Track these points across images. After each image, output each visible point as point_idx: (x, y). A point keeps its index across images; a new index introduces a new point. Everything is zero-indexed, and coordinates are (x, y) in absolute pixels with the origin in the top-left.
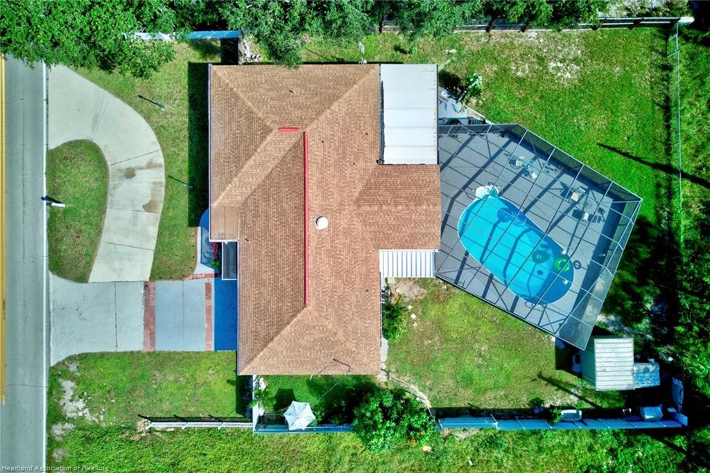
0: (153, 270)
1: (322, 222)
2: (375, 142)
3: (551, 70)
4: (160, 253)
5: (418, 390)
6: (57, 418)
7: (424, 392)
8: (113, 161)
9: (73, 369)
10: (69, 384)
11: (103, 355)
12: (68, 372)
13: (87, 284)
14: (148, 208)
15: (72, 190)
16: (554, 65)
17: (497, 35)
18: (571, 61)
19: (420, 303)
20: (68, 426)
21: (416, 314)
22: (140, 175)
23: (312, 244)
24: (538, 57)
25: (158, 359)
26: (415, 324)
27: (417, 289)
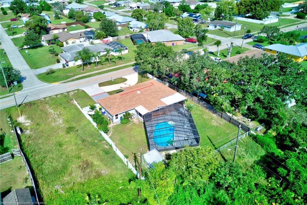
0: (110, 92)
1: (139, 92)
2: (162, 97)
3: (212, 121)
4: (113, 91)
5: (111, 133)
6: (68, 92)
7: (112, 134)
8: (126, 82)
9: (80, 91)
10: (76, 91)
11: (86, 93)
12: (79, 91)
13: (99, 87)
14: (121, 87)
15: (116, 81)
16: (214, 121)
17: (207, 111)
18: (218, 123)
19: (134, 124)
20: (67, 94)
21: (131, 125)
22: (126, 85)
23: (133, 92)
24: (212, 118)
25: (90, 98)
26: (128, 126)
27: (138, 122)
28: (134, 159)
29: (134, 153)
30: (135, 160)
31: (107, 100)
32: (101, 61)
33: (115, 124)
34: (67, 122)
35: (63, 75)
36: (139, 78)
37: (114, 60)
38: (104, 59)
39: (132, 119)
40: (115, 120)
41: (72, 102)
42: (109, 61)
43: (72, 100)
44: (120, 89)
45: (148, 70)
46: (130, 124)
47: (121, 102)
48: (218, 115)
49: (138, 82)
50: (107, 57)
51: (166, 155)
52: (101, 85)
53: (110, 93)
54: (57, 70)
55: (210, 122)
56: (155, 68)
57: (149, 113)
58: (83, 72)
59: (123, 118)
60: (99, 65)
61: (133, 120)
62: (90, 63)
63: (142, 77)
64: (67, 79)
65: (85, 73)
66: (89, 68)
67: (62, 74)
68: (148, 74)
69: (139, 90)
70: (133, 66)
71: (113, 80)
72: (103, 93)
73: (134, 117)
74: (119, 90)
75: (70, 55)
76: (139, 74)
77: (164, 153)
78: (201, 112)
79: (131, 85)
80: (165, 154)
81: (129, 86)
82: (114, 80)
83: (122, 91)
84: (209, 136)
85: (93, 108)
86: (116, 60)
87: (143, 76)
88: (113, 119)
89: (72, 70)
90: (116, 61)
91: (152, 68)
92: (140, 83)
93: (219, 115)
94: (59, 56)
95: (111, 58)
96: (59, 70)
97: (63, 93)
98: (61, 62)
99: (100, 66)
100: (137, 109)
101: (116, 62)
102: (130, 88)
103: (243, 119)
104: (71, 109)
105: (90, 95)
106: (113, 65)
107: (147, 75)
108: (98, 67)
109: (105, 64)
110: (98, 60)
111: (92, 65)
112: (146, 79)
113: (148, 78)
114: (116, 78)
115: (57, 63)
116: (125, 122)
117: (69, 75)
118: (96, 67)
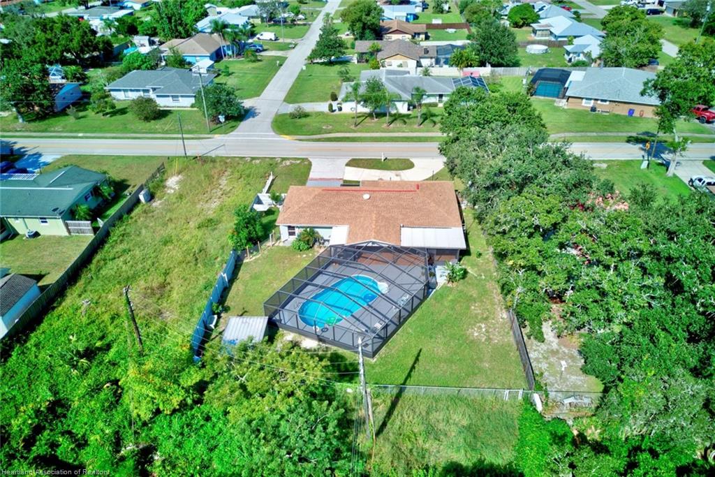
1: (367, 196)
2: (414, 224)
5: (257, 257)
7: (255, 259)
9: (305, 163)
10: (299, 162)
11: (309, 169)
13: (344, 166)
15: (390, 163)
20: (279, 162)
22: (397, 177)
25: (304, 181)
33: (281, 244)
34: (221, 209)
35: (315, 125)
36: (442, 170)
37: (438, 119)
42: (418, 118)
52: (354, 163)
54: (317, 113)
57: (344, 245)
58: (352, 130)
60: (398, 121)
64: (313, 135)
65: (355, 132)
66: (372, 124)
72: (337, 179)
89: (338, 119)
99: (395, 125)
105: (312, 175)
106: (426, 129)
108: (391, 125)
115: (330, 100)
116: (297, 246)
117: (324, 127)
118: (387, 125)
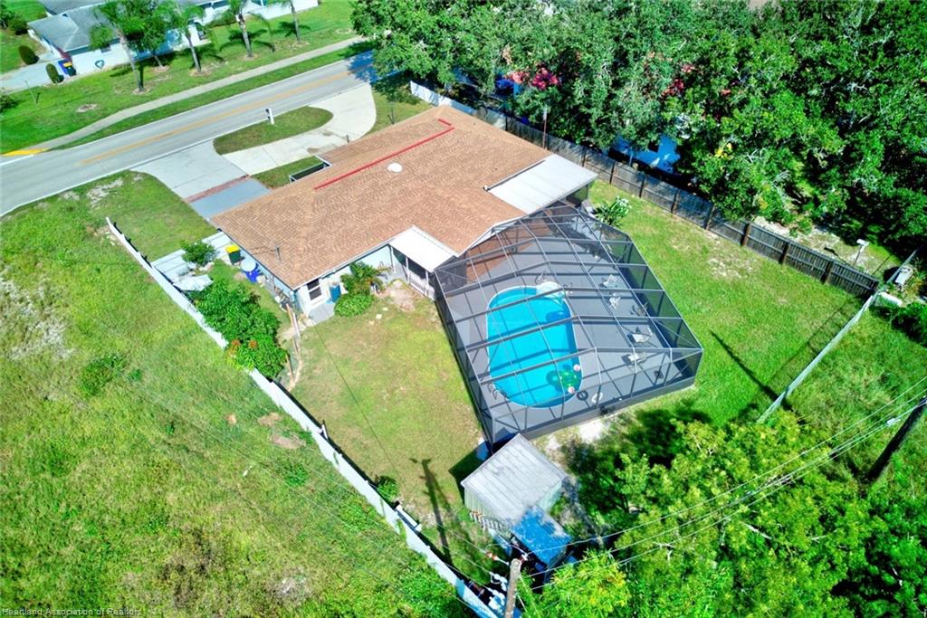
0: (266, 173)
1: (395, 167)
2: (497, 178)
3: (709, 262)
4: (279, 169)
5: (300, 368)
6: (81, 190)
7: (302, 374)
8: (329, 126)
9: (135, 179)
10: (119, 182)
11: (161, 185)
12: (131, 179)
13: (218, 155)
14: (310, 150)
15: (288, 122)
16: (715, 260)
17: (679, 219)
18: (736, 269)
19: (397, 313)
20: (77, 198)
21: (383, 318)
22: (332, 137)
23: (372, 170)
24: (704, 248)
25: (182, 208)
26: (372, 323)
27: (409, 303)
28: (427, 490)
29: (420, 460)
30: (431, 494)
31: (257, 213)
32: (211, 45)
33: (310, 323)
34: (86, 333)
35: (54, 112)
36: (377, 103)
37: (264, 38)
38: (222, 35)
39: (383, 290)
40: (308, 305)
41: (101, 231)
42: (247, 41)
43: (99, 224)
44: (309, 155)
45: (414, 65)
46: (379, 317)
47: (323, 221)
48: (728, 234)
49: (377, 123)
50: (234, 27)
51: (564, 449)
53: (269, 179)
54: (27, 92)
55: (703, 268)
56: (443, 57)
57: (454, 259)
58: (142, 97)
59: (344, 291)
60: (205, 60)
61: (386, 294)
62: (168, 57)
63: (391, 99)
64: (74, 130)
65: (152, 98)
66: (167, 77)
67: (49, 110)
68: (413, 85)
69: (394, 156)
70: (347, 56)
71: (272, 122)
72: (237, 180)
73: (391, 278)
74: (303, 162)
75: (76, 25)
76: (377, 87)
77: (553, 442)
78: (656, 228)
79: (352, 139)
80: (560, 446)
81: (345, 142)
82: (275, 119)
83: (320, 167)
84: (716, 331)
85: (199, 256)
86: (274, 36)
87: (395, 93)
88: (296, 301)
89: (90, 89)
90: (275, 40)
91: (431, 56)
92: (387, 125)
93: (732, 234)
94: (31, 32)
95: (252, 32)
96: (38, 92)
97: (57, 196)
98: (41, 57)
99: (209, 66)
100: (398, 243)
101: (276, 46)
102: (350, 150)
103: (823, 238)
104: (99, 270)
105: (184, 192)
106: (266, 58)
107: (409, 88)
108: (204, 69)
109: (232, 57)
110: (197, 42)
111: (176, 62)
112: (408, 106)
113: (415, 101)
114: (284, 112)
115: (23, 63)
116: (355, 308)
117: (80, 110)
118: (195, 71)
